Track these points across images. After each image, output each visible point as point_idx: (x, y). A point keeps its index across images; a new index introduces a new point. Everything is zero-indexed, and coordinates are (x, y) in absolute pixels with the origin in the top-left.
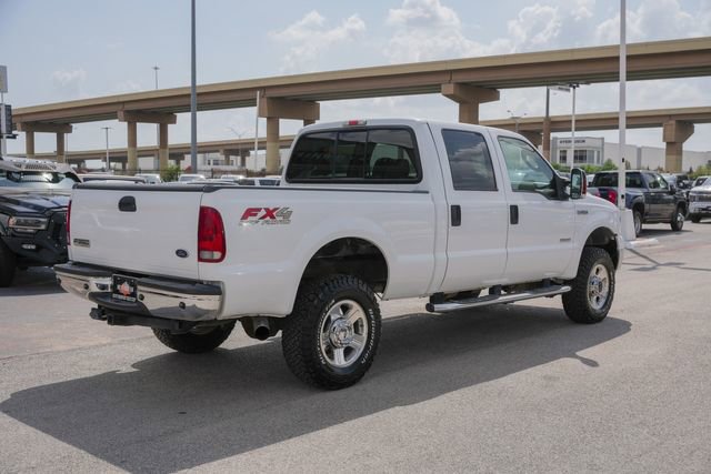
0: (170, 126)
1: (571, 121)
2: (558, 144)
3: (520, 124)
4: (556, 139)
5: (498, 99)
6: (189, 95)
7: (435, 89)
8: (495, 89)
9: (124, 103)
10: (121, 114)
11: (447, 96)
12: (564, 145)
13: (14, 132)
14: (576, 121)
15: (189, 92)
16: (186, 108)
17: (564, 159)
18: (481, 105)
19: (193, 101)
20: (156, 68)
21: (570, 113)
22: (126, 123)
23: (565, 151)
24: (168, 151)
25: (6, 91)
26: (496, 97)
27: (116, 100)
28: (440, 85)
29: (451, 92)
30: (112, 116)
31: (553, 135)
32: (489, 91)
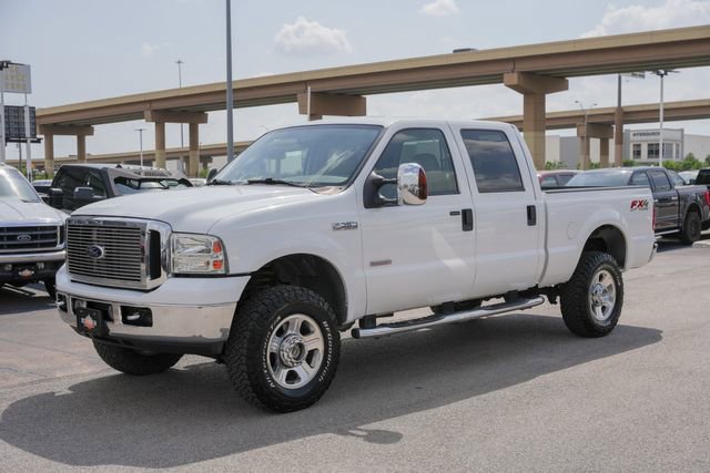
0: (200, 126)
1: (658, 110)
2: (631, 137)
3: (590, 116)
4: (629, 131)
5: (567, 89)
6: (224, 92)
7: (496, 79)
8: (563, 78)
9: (150, 101)
10: (148, 114)
11: (510, 86)
12: (639, 138)
13: (38, 136)
14: (665, 110)
15: (226, 88)
16: (220, 106)
17: (638, 153)
18: (547, 96)
19: (229, 98)
20: (179, 62)
21: (658, 101)
22: (154, 124)
23: (639, 145)
24: (198, 153)
25: (30, 92)
26: (565, 87)
27: (143, 99)
28: (502, 75)
29: (515, 82)
30: (138, 116)
31: (626, 127)
32: (557, 81)
